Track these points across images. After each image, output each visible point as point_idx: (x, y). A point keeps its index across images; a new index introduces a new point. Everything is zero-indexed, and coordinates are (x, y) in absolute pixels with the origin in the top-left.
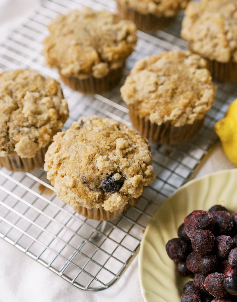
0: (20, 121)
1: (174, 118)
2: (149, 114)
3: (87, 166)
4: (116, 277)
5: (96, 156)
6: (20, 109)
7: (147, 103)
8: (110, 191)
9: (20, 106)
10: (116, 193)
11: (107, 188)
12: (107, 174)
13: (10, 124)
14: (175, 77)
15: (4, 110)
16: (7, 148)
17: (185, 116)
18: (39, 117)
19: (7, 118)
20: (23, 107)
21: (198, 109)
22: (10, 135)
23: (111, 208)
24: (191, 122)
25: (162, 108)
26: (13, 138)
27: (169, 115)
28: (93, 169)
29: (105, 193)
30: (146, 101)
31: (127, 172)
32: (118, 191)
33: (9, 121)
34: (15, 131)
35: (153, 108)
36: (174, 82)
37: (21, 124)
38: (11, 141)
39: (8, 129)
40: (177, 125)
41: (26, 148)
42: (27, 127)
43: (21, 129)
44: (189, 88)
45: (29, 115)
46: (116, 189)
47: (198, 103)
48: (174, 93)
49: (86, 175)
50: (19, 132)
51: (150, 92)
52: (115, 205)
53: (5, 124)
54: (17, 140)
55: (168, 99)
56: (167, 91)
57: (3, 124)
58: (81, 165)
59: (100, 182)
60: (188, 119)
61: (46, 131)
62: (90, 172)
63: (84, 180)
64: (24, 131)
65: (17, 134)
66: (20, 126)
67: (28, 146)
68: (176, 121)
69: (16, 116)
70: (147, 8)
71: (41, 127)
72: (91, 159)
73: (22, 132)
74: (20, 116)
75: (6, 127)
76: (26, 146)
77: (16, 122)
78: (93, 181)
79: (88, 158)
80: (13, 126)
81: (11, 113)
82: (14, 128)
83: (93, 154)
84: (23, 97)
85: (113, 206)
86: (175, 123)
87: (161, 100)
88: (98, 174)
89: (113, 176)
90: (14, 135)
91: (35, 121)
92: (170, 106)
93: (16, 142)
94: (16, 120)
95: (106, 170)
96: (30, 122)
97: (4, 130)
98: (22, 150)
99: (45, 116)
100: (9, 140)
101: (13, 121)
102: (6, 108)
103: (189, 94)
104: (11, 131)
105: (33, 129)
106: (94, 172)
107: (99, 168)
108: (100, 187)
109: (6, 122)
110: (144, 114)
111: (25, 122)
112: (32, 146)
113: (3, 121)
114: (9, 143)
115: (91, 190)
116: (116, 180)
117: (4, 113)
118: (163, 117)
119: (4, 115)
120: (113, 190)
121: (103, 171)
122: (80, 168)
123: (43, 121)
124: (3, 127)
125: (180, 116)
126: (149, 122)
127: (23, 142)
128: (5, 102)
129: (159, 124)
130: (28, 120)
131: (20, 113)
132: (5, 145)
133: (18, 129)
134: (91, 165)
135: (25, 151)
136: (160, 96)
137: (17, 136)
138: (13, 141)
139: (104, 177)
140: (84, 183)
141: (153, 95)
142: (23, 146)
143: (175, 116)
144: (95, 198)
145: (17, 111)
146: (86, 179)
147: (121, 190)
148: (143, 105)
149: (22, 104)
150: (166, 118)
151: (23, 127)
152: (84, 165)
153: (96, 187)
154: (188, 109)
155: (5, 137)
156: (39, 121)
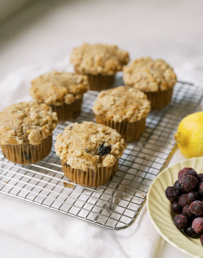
0: (29, 122)
1: (129, 117)
2: (112, 117)
3: (86, 142)
4: (133, 220)
5: (89, 137)
6: (28, 117)
7: (110, 111)
8: (104, 154)
9: (28, 115)
10: (109, 154)
11: (103, 153)
12: (100, 145)
13: (23, 125)
14: (125, 97)
15: (18, 117)
16: (23, 138)
17: (135, 115)
18: (41, 120)
19: (21, 121)
20: (29, 116)
21: (142, 111)
22: (24, 130)
23: (108, 163)
24: (139, 119)
25: (120, 112)
26: (26, 132)
27: (125, 115)
28: (91, 143)
29: (102, 157)
30: (110, 110)
31: (111, 142)
32: (109, 153)
33: (22, 123)
34: (27, 128)
35: (115, 113)
36: (125, 99)
37: (30, 124)
38: (25, 134)
39: (22, 127)
40: (131, 121)
41: (35, 137)
42: (35, 125)
43: (31, 126)
44: (135, 101)
45: (34, 119)
46: (108, 152)
47: (141, 108)
48: (126, 104)
49: (87, 148)
50: (30, 128)
51: (112, 105)
52: (110, 161)
53: (20, 125)
54: (29, 133)
55: (123, 107)
56: (122, 103)
57: (19, 125)
58: (82, 143)
59: (97, 150)
60: (137, 117)
61: (46, 128)
62: (89, 145)
63: (87, 150)
64: (32, 127)
65: (29, 129)
66: (30, 125)
67: (37, 136)
68: (130, 118)
69: (26, 120)
70: (96, 71)
71: (42, 126)
72: (87, 139)
73: (32, 128)
74: (29, 119)
75: (21, 126)
76: (35, 135)
77: (27, 123)
78: (93, 150)
79: (85, 138)
80: (25, 125)
81: (23, 119)
82: (26, 126)
83: (87, 136)
84: (29, 110)
85: (109, 162)
86: (129, 120)
87: (119, 108)
88: (94, 145)
89: (104, 145)
90: (27, 130)
91: (38, 122)
92: (125, 110)
93: (28, 134)
94: (27, 122)
95: (98, 142)
96: (36, 123)
97: (20, 128)
98: (33, 138)
99: (44, 120)
100: (23, 134)
101: (25, 123)
102: (19, 116)
103: (136, 104)
104: (24, 128)
105: (38, 127)
106: (92, 145)
107: (94, 142)
108: (97, 153)
109: (21, 124)
110: (110, 118)
111: (33, 123)
112: (39, 135)
113: (19, 123)
114: (24, 135)
115: (93, 155)
116: (107, 146)
117: (18, 119)
118: (122, 117)
119: (19, 120)
120: (106, 153)
121: (97, 143)
122: (82, 145)
123: (44, 122)
124: (19, 126)
125: (132, 115)
126: (113, 122)
127: (33, 133)
128: (18, 113)
129: (120, 121)
130: (34, 122)
131: (28, 118)
132: (21, 137)
133: (28, 127)
134: (89, 142)
135: (35, 139)
136: (118, 106)
137: (28, 130)
138: (26, 134)
139: (98, 147)
140: (88, 152)
141: (114, 107)
142: (33, 135)
143: (129, 115)
144: (97, 159)
145: (27, 118)
146: (88, 149)
147: (111, 152)
148: (108, 113)
149: (29, 114)
150: (124, 117)
151: (31, 125)
152: (84, 143)
153: (96, 153)
154: (136, 111)
155: (20, 132)
156: (41, 122)
